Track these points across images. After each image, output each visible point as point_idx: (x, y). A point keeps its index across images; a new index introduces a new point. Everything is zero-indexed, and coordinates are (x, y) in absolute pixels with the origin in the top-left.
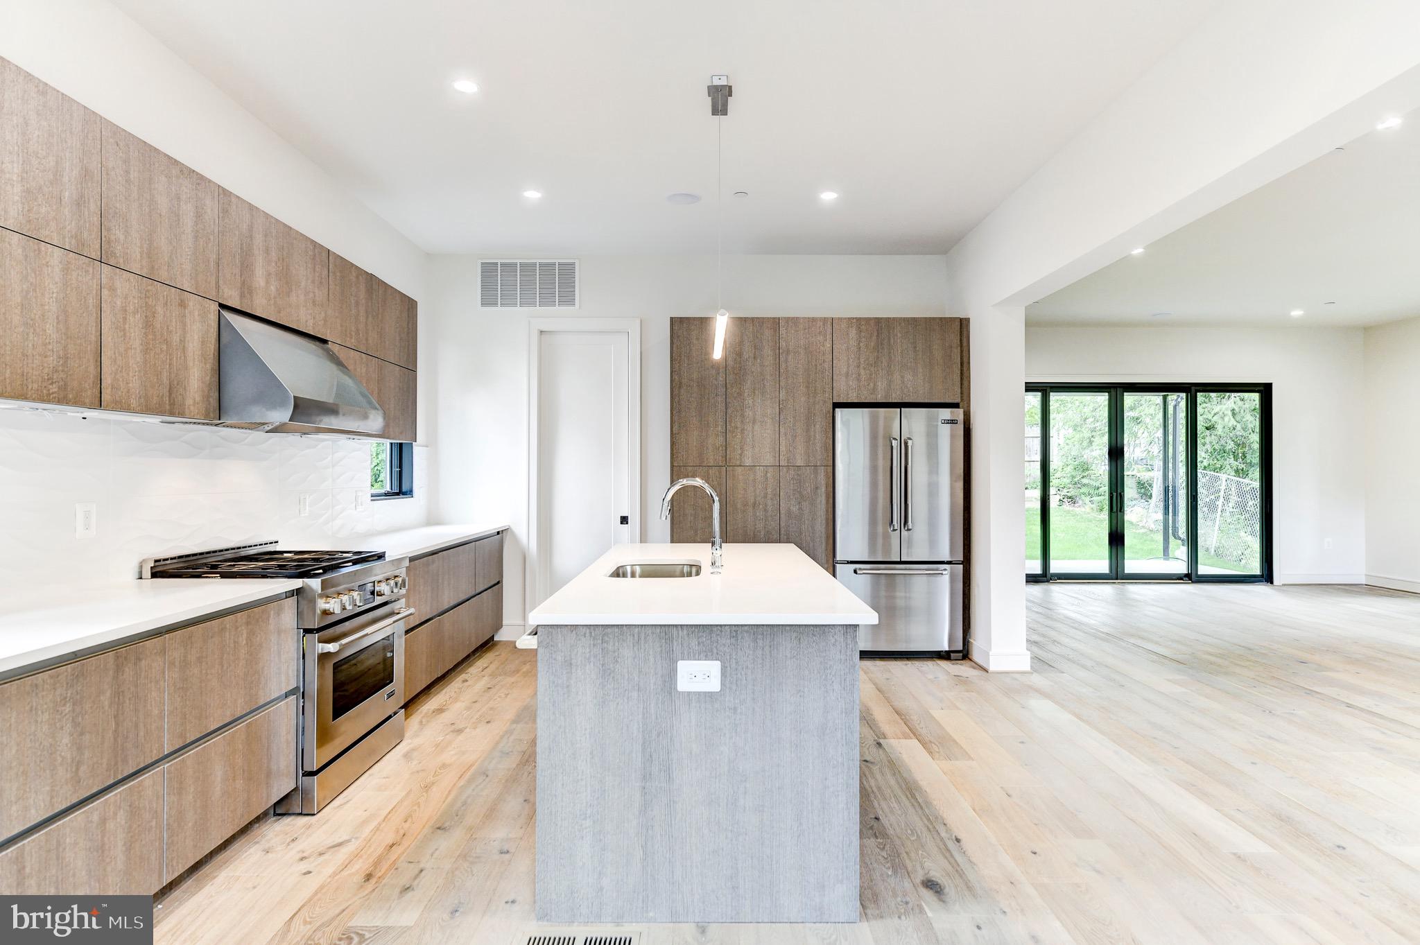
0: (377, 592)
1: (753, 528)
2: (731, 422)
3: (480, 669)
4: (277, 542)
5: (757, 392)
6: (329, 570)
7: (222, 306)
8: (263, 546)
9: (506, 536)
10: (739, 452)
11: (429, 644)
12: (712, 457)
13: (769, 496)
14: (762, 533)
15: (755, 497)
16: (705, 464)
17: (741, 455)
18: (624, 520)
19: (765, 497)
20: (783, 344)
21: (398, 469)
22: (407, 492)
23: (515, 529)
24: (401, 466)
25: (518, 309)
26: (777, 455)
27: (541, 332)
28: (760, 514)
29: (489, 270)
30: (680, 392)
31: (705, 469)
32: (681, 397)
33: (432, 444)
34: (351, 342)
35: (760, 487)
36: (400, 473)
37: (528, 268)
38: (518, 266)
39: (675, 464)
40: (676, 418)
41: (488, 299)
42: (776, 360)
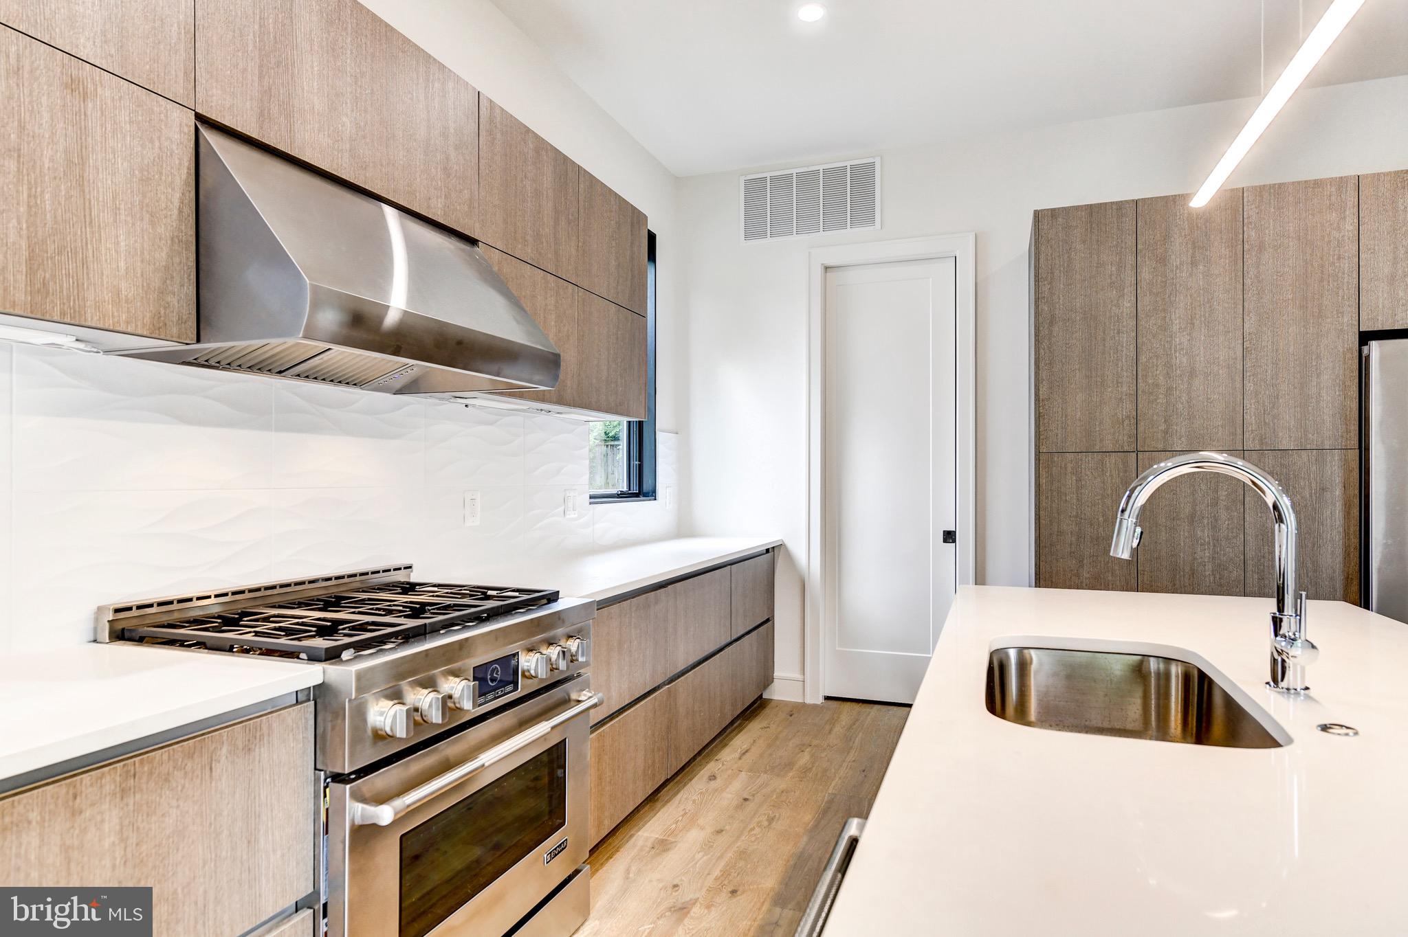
0: (523, 672)
1: (1190, 558)
2: (1146, 376)
3: (737, 755)
4: (410, 567)
5: (1197, 323)
6: (414, 636)
7: (199, 117)
8: (392, 572)
9: (779, 555)
10: (1163, 427)
11: (650, 732)
12: (1110, 437)
13: (1222, 504)
14: (1209, 567)
15: (1194, 504)
16: (1097, 448)
17: (1166, 432)
18: (949, 536)
19: (1215, 503)
20: (1251, 234)
21: (637, 463)
22: (648, 493)
23: (790, 545)
24: (640, 459)
25: (795, 238)
26: (1239, 431)
27: (827, 268)
28: (1204, 534)
29: (755, 188)
30: (1051, 332)
31: (1098, 457)
32: (1053, 340)
33: (681, 430)
34: (528, 253)
35: (1203, 487)
36: (640, 467)
37: (808, 179)
38: (795, 179)
39: (1043, 449)
40: (1044, 374)
41: (754, 230)
42: (1236, 263)
